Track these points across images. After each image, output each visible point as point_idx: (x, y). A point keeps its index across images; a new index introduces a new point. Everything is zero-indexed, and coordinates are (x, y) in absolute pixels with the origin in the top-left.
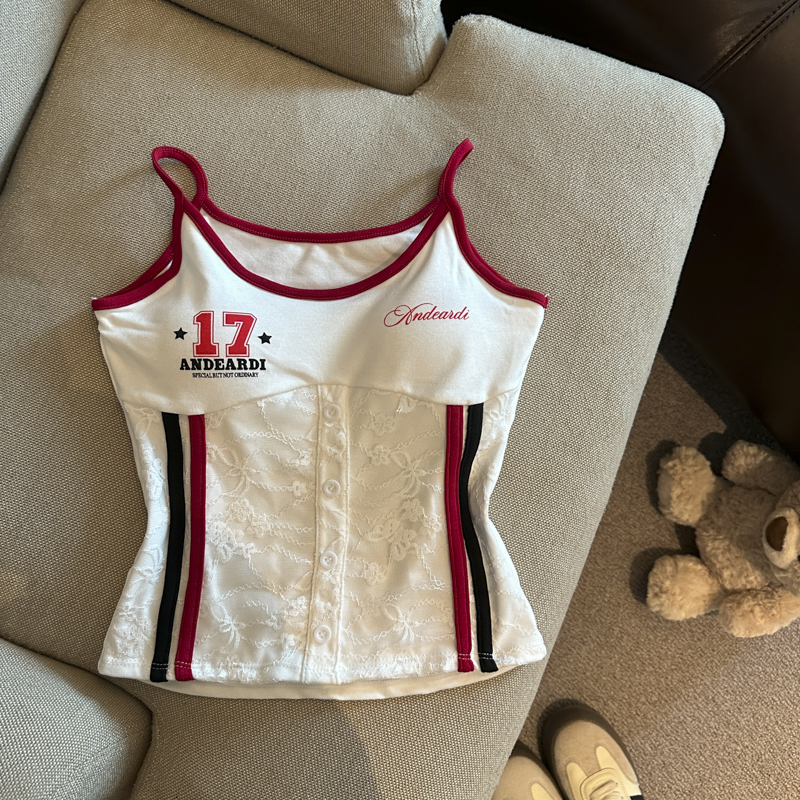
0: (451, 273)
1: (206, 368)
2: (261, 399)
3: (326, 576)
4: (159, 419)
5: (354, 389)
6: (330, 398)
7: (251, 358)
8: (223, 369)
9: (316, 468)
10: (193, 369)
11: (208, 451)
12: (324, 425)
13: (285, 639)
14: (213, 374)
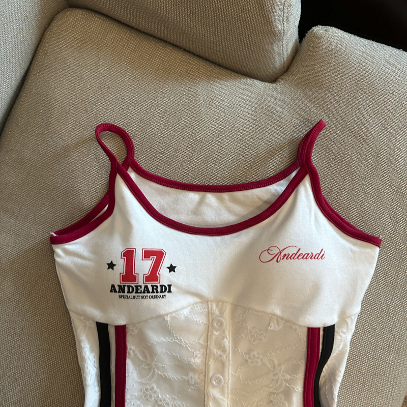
0: (310, 220)
1: (129, 292)
2: (167, 315)
4: (94, 326)
5: (235, 307)
6: (217, 312)
7: (161, 284)
8: (141, 293)
9: (206, 364)
10: (119, 292)
11: (128, 351)
12: (212, 333)
14: (134, 297)
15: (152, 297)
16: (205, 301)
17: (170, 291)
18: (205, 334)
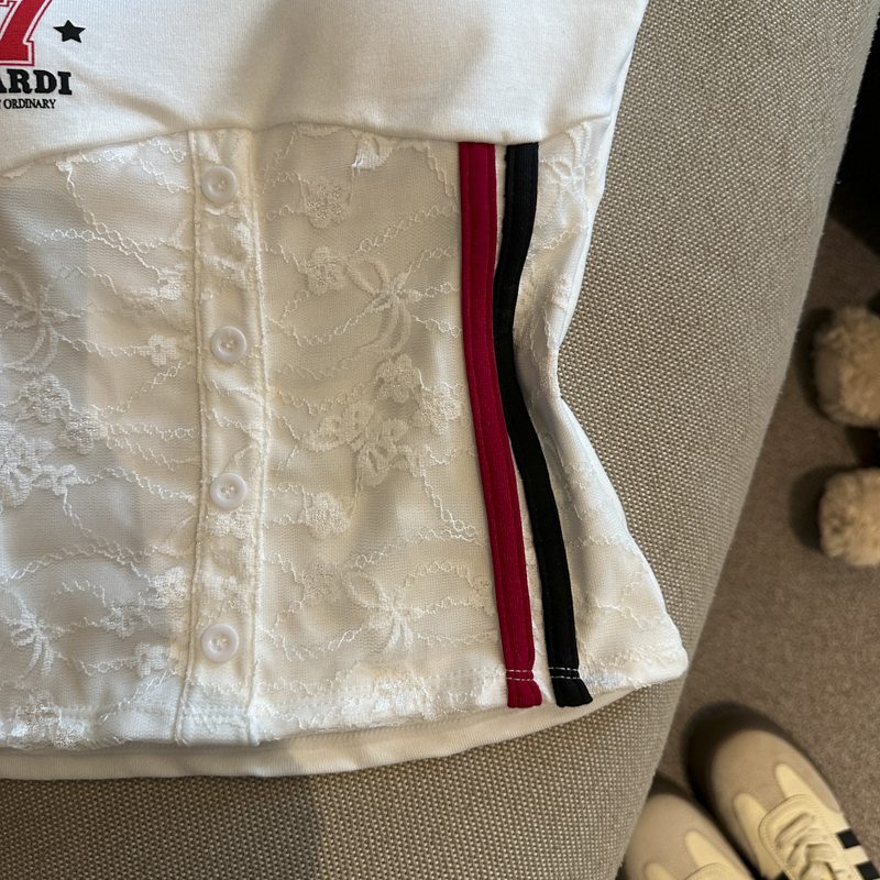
2: (65, 153)
6: (213, 155)
9: (197, 306)
12: (204, 214)
13: (144, 656)
15: (13, 104)
16: (177, 127)
17: (66, 91)
18: (185, 221)
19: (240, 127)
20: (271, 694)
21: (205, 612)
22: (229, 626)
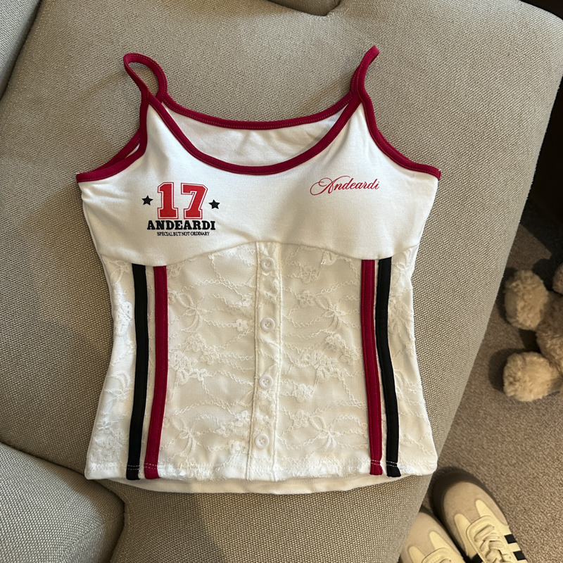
1: (168, 228)
2: (211, 253)
3: (264, 394)
4: (130, 270)
6: (266, 252)
7: (203, 220)
9: (256, 309)
10: (158, 228)
11: (169, 296)
12: (261, 274)
13: (232, 445)
14: (174, 233)
15: (194, 233)
16: (252, 241)
17: (213, 228)
18: (253, 276)
19: (276, 242)
20: (281, 462)
21: (256, 429)
22: (265, 434)
